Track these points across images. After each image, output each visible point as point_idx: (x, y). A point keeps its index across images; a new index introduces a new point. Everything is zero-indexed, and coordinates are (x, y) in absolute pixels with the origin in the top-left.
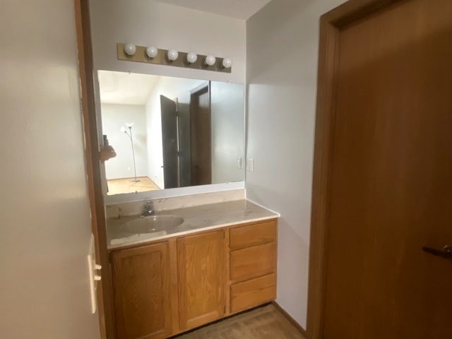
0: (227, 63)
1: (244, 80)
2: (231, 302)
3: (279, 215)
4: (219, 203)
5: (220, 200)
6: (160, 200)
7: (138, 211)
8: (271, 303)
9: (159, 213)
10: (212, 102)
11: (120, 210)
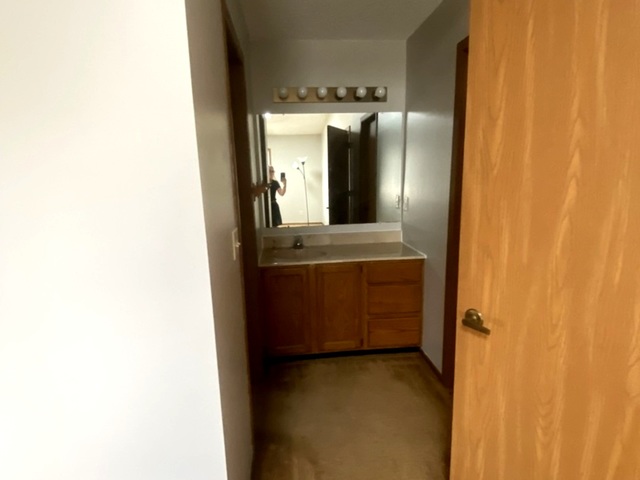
0: (380, 92)
1: (404, 107)
2: (369, 336)
3: (425, 257)
4: (370, 244)
5: (371, 242)
6: (309, 237)
7: (289, 243)
8: (416, 349)
9: (307, 247)
10: (379, 131)
11: (274, 241)
